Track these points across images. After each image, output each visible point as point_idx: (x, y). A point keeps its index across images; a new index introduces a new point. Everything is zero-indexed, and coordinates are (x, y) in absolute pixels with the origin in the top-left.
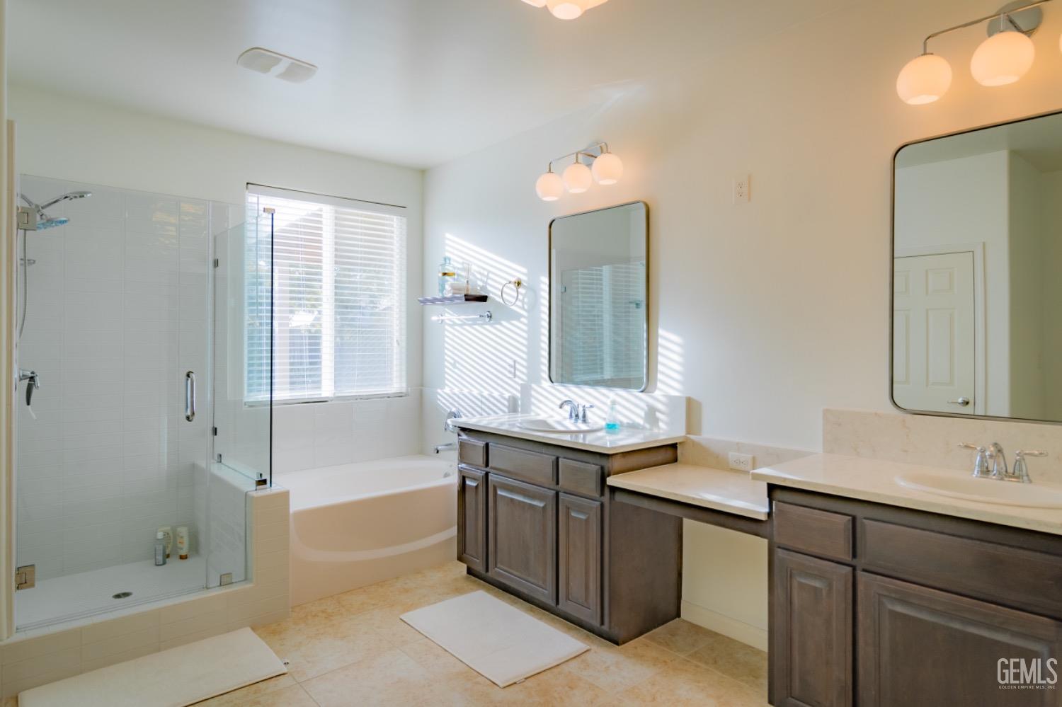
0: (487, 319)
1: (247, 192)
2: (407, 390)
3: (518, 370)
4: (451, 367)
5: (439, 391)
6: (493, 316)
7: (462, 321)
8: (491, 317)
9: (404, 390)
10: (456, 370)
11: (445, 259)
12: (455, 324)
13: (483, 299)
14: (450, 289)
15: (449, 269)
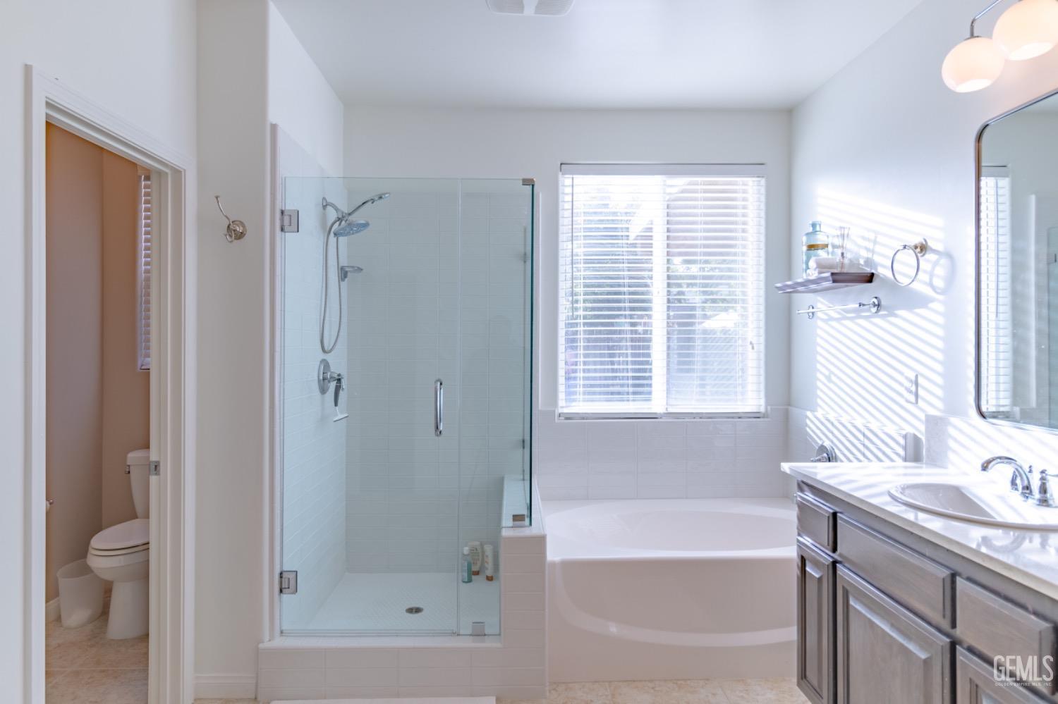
0: (874, 310)
1: (560, 174)
2: (766, 408)
3: (924, 388)
4: (826, 381)
5: (809, 414)
6: (883, 303)
7: (839, 313)
8: (879, 305)
9: (762, 410)
10: (831, 385)
11: (814, 225)
12: (832, 319)
13: (870, 278)
14: (815, 266)
15: (820, 239)
